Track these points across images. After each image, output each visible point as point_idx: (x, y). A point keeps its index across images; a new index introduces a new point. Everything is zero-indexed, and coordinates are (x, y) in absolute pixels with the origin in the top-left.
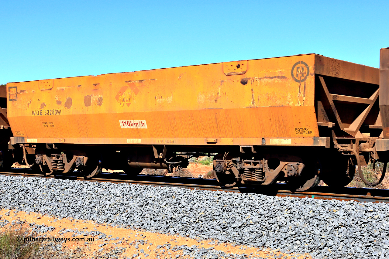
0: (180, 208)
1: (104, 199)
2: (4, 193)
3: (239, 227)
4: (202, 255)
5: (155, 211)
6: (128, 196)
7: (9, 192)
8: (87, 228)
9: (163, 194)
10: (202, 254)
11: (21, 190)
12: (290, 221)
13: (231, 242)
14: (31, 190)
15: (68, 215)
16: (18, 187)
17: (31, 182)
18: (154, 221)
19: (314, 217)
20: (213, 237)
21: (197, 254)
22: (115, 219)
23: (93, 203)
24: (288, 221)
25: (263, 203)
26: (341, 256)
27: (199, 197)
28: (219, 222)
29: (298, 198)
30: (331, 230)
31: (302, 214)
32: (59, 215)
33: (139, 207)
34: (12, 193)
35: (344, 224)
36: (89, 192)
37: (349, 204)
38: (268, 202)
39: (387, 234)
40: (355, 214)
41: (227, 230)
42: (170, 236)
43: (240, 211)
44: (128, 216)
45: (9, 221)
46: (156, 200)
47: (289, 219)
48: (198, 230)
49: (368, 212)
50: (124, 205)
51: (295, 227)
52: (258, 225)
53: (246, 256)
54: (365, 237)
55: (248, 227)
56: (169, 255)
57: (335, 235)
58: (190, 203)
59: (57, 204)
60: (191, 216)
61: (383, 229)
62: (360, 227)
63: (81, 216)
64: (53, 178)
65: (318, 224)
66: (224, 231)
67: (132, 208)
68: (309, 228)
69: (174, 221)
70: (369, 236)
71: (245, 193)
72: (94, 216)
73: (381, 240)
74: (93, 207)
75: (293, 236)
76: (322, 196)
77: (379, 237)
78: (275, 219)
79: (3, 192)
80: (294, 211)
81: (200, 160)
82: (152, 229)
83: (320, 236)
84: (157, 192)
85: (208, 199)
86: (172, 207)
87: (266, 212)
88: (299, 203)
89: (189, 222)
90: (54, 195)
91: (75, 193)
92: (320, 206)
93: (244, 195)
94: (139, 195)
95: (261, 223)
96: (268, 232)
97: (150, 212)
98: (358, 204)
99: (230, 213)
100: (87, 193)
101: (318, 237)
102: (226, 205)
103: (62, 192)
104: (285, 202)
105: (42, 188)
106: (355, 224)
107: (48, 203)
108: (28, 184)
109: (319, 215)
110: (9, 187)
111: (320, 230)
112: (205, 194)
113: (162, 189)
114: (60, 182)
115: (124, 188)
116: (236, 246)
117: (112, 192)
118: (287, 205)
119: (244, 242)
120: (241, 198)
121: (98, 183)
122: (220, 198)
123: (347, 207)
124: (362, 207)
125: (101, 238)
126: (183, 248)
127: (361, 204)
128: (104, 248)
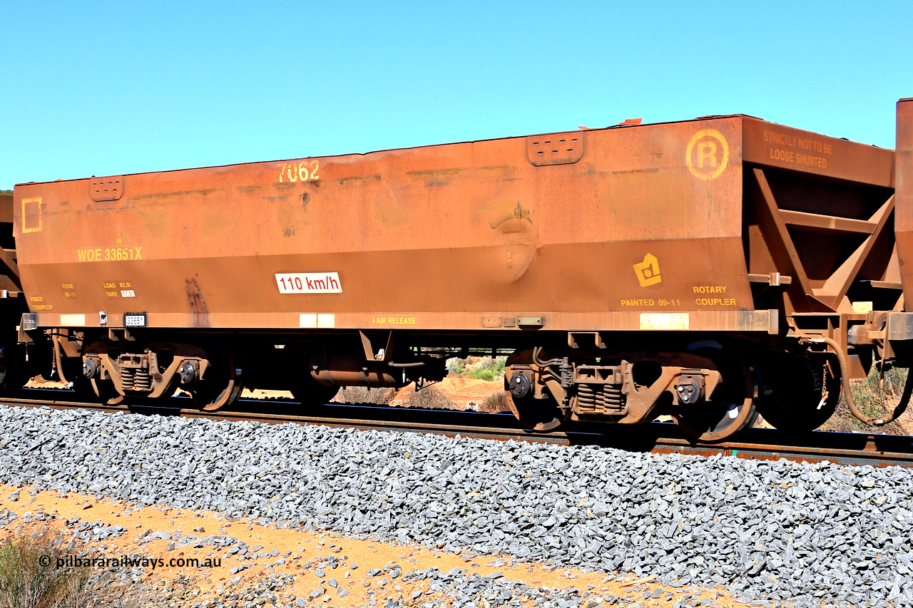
0: (423, 480)
1: (242, 461)
2: (5, 447)
3: (560, 526)
4: (475, 591)
5: (363, 489)
6: (299, 453)
7: (16, 446)
8: (203, 530)
9: (382, 448)
10: (475, 588)
11: (47, 439)
12: (681, 511)
13: (541, 560)
14: (71, 440)
15: (157, 499)
16: (40, 432)
17: (70, 421)
18: (361, 511)
19: (736, 502)
20: (500, 550)
21: (461, 589)
22: (270, 507)
23: (216, 469)
24: (675, 510)
25: (617, 468)
26: (798, 591)
27: (466, 454)
28: (513, 514)
29: (699, 456)
30: (776, 531)
31: (707, 494)
32: (137, 499)
33: (326, 479)
34: (25, 448)
35: (807, 518)
36: (207, 443)
37: (818, 471)
38: (629, 467)
39: (907, 539)
40: (831, 493)
41: (532, 532)
42: (398, 548)
43: (563, 489)
44: (299, 500)
45: (16, 513)
46: (365, 462)
47: (677, 505)
48: (464, 532)
49: (861, 488)
50: (291, 474)
51: (692, 523)
52: (607, 521)
53: (576, 592)
54: (856, 547)
55: (582, 525)
56: (397, 591)
57: (785, 543)
58: (446, 469)
59: (130, 474)
60: (447, 500)
61: (897, 529)
62: (844, 524)
63: (188, 501)
64: (122, 412)
65: (746, 518)
66: (527, 535)
67: (309, 480)
68: (725, 527)
69: (408, 512)
70: (866, 545)
71: (576, 446)
72: (220, 501)
73: (892, 554)
74: (218, 479)
75: (688, 545)
76: (755, 453)
77: (888, 547)
78: (645, 505)
79: (4, 444)
80: (689, 488)
81: (471, 369)
82: (356, 532)
83: (751, 545)
84: (368, 443)
85: (489, 460)
86: (404, 479)
87: (624, 490)
88: (700, 468)
89: (443, 515)
90: (125, 452)
91: (174, 447)
92: (750, 475)
93: (572, 450)
94: (325, 451)
95: (614, 515)
96: (630, 536)
97: (352, 491)
98: (839, 469)
99: (540, 493)
100: (204, 448)
101: (745, 547)
102: (530, 472)
103: (144, 444)
104: (669, 466)
105: (95, 436)
106: (833, 517)
107: (110, 470)
108: (63, 425)
109: (748, 495)
110: (16, 434)
111: (751, 531)
112: (482, 448)
113: (380, 438)
114: (139, 421)
115: (290, 435)
116: (553, 569)
117: (262, 444)
118: (673, 474)
119: (573, 561)
120: (565, 457)
121: (229, 422)
122: (515, 458)
123: (814, 476)
124: (847, 476)
125: (236, 553)
126: (429, 575)
127: (846, 470)
128: (243, 577)
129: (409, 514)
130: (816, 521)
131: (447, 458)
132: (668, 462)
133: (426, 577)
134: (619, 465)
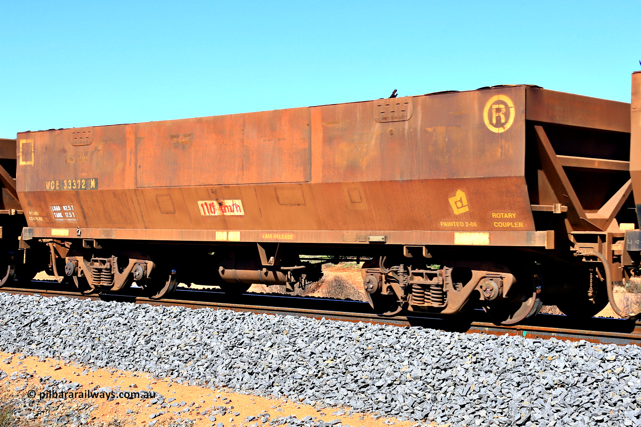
0: (294, 351)
1: (169, 336)
2: (6, 324)
3: (388, 386)
5: (252, 357)
6: (211, 330)
7: (14, 323)
8: (136, 386)
9: (269, 327)
11: (35, 319)
12: (474, 376)
13: (371, 411)
14: (52, 319)
15: (107, 363)
16: (31, 314)
17: (52, 305)
18: (249, 373)
19: (514, 370)
20: (343, 403)
22: (186, 370)
23: (151, 342)
24: (469, 375)
25: (433, 344)
27: (327, 333)
28: (355, 377)
29: (492, 335)
30: (540, 392)
31: (494, 364)
32: (94, 363)
33: (227, 349)
34: (20, 325)
35: (563, 383)
36: (147, 323)
38: (440, 343)
39: (634, 400)
40: (583, 364)
41: (367, 390)
42: (271, 401)
43: (392, 358)
44: (206, 365)
45: (7, 373)
46: (256, 337)
47: (472, 372)
48: (319, 389)
49: (606, 361)
50: (203, 345)
51: (480, 386)
52: (421, 382)
54: (596, 405)
55: (403, 386)
57: (545, 401)
58: (311, 342)
59: (90, 345)
60: (310, 366)
61: (627, 392)
62: (590, 388)
63: (129, 365)
64: (90, 299)
65: (519, 382)
66: (363, 393)
67: (215, 350)
68: (504, 388)
69: (282, 374)
70: (604, 404)
72: (151, 365)
73: (622, 411)
74: (152, 348)
75: (476, 402)
76: (539, 333)
77: (620, 406)
78: (449, 371)
79: (5, 322)
80: (482, 359)
82: (244, 388)
83: (521, 402)
84: (259, 323)
85: (342, 337)
86: (281, 350)
87: (435, 360)
88: (492, 344)
90: (89, 329)
91: (124, 325)
92: (526, 350)
94: (228, 329)
95: (426, 378)
96: (436, 394)
97: (244, 359)
98: (592, 346)
99: (376, 362)
100: (144, 325)
101: (516, 404)
102: (370, 346)
103: (103, 323)
104: (470, 342)
105: (69, 317)
106: (583, 383)
107: (77, 342)
108: (48, 308)
109: (523, 365)
110: (15, 314)
111: (522, 392)
112: (338, 328)
113: (268, 319)
114: (101, 305)
115: (205, 317)
116: (378, 418)
117: (185, 323)
118: (472, 348)
119: (393, 412)
120: (397, 335)
121: (164, 307)
122: (361, 335)
123: (573, 351)
124: (596, 352)
125: (156, 403)
126: (288, 421)
127: (597, 348)
128: (158, 420)
129: (283, 376)
130: (570, 385)
131: (313, 335)
132: (470, 340)
133: (286, 422)
134: (434, 342)
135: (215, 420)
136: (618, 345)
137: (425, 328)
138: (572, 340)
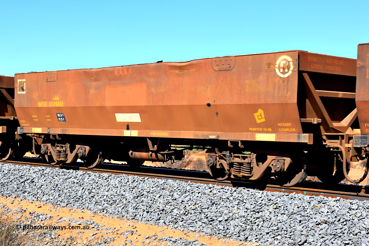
0: (172, 200)
1: (102, 190)
2: (11, 182)
3: (225, 221)
5: (148, 203)
6: (126, 187)
7: (15, 181)
8: (83, 218)
9: (158, 186)
10: (185, 245)
11: (27, 179)
12: (274, 216)
13: (215, 235)
14: (36, 179)
15: (67, 204)
16: (25, 176)
17: (37, 171)
18: (146, 212)
19: (298, 213)
20: (199, 230)
21: (179, 245)
22: (111, 209)
23: (92, 193)
24: (272, 216)
27: (191, 190)
28: (207, 215)
29: (286, 193)
30: (313, 226)
31: (286, 209)
32: (59, 204)
33: (134, 198)
34: (19, 182)
35: (326, 221)
36: (89, 182)
37: (334, 201)
38: (256, 197)
39: (367, 232)
40: (338, 211)
41: (213, 223)
42: (159, 227)
43: (228, 205)
44: (123, 207)
45: (11, 209)
46: (151, 192)
47: (274, 214)
48: (186, 222)
49: (351, 209)
50: (121, 196)
51: (278, 222)
52: (244, 219)
54: (345, 235)
55: (234, 221)
57: (316, 232)
58: (182, 195)
59: (58, 194)
60: (181, 209)
61: (364, 228)
62: (342, 225)
63: (79, 206)
64: (58, 168)
65: (301, 220)
66: (211, 224)
68: (292, 224)
69: (165, 213)
70: (350, 234)
72: (92, 206)
73: (360, 238)
74: (92, 197)
75: (275, 231)
76: (314, 193)
77: (359, 235)
78: (260, 213)
79: (10, 180)
80: (279, 207)
82: (144, 220)
83: (301, 232)
84: (153, 184)
85: (200, 192)
86: (165, 199)
87: (252, 206)
88: (285, 198)
89: (179, 215)
90: (57, 185)
91: (77, 183)
92: (306, 202)
93: (234, 189)
94: (135, 186)
95: (247, 217)
96: (253, 226)
97: (144, 203)
98: (344, 201)
99: (219, 207)
101: (299, 233)
102: (216, 198)
103: (65, 182)
104: (273, 197)
105: (46, 178)
106: (338, 221)
107: (50, 192)
108: (34, 173)
109: (303, 211)
110: (16, 176)
111: (302, 226)
112: (198, 187)
113: (158, 182)
114: (64, 172)
115: (123, 179)
116: (219, 239)
117: (111, 183)
118: (274, 200)
119: (228, 236)
120: (231, 192)
121: (99, 173)
122: (211, 192)
123: (332, 203)
124: (346, 204)
125: (94, 227)
126: (168, 239)
127: (347, 202)
128: (95, 237)
130: (330, 223)
131: (183, 191)
132: (273, 196)
133: (167, 240)
134: (252, 196)
135: (127, 238)
136: (359, 200)
137: (247, 188)
138: (332, 197)
